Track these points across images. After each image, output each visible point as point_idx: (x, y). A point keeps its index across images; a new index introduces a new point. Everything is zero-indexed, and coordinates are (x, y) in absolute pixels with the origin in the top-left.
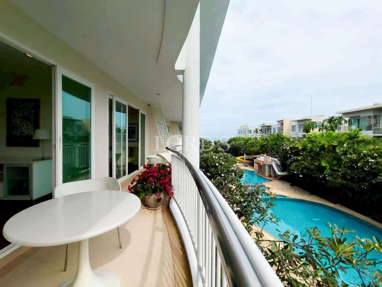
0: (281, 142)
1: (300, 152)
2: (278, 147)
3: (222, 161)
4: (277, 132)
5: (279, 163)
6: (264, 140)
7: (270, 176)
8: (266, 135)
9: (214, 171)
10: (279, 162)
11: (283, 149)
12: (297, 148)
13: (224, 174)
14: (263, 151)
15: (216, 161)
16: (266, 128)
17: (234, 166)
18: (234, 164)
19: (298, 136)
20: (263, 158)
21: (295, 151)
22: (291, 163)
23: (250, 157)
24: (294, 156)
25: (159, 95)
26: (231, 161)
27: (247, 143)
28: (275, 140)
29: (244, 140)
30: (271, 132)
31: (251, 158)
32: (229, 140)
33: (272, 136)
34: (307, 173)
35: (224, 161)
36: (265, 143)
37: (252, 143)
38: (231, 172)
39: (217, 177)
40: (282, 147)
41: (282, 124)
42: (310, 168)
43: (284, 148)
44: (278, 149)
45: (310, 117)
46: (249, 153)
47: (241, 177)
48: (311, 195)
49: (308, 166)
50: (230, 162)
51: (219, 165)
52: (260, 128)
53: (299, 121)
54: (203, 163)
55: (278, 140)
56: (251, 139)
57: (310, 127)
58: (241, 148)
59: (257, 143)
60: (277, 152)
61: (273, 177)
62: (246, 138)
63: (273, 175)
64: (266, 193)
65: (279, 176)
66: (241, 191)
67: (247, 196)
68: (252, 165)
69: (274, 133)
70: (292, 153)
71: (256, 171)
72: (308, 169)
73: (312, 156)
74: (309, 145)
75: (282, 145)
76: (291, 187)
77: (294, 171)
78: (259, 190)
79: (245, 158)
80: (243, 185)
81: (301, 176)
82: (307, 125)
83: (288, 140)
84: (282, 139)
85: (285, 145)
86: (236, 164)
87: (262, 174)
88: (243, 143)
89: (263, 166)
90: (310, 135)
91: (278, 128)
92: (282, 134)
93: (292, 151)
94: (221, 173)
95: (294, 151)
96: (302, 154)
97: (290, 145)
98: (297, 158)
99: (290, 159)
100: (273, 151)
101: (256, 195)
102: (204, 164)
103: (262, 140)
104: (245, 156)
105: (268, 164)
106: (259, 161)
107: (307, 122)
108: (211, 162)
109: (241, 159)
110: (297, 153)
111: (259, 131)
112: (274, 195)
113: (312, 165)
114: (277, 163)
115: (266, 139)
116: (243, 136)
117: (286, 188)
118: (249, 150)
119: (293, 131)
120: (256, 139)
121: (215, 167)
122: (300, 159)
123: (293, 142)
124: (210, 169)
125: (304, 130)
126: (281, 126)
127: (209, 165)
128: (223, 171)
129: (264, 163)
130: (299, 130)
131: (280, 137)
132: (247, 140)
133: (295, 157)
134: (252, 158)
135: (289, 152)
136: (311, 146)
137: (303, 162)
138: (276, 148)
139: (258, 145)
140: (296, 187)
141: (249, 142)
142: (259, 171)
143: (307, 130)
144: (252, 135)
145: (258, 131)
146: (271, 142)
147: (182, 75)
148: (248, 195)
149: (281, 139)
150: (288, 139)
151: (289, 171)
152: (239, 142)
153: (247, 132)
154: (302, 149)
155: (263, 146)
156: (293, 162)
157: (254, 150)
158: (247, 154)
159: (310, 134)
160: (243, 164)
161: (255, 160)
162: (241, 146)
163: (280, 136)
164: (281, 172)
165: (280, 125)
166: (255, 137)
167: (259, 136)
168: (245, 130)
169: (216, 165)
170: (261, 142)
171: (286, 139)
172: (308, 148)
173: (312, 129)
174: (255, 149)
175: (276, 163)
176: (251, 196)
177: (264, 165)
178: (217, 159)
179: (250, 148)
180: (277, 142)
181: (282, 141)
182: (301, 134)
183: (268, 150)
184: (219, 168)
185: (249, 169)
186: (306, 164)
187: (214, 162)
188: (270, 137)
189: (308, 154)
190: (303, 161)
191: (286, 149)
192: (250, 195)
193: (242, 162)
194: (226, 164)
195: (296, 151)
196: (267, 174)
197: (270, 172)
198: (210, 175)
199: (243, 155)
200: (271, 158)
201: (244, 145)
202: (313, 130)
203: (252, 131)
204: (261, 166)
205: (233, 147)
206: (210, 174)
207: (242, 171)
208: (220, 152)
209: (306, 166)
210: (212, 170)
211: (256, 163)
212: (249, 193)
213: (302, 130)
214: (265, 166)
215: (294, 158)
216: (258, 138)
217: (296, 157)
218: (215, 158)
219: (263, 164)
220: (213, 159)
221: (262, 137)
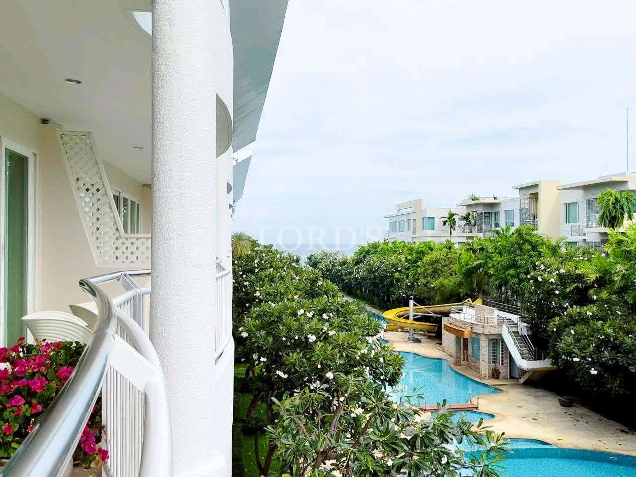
0: (531, 257)
1: (591, 291)
2: (518, 274)
3: (327, 324)
4: (517, 225)
5: (523, 329)
6: (474, 251)
7: (495, 374)
8: (482, 234)
9: (302, 362)
10: (525, 325)
11: (536, 280)
12: (580, 278)
13: (336, 370)
14: (472, 290)
15: (307, 327)
16: (481, 210)
17: (370, 342)
18: (368, 335)
19: (584, 237)
20: (471, 311)
21: (574, 289)
22: (561, 330)
23: (429, 310)
24: (572, 307)
25: (79, 83)
26: (360, 325)
27: (419, 264)
28: (510, 252)
29: (411, 250)
30: (497, 225)
31: (433, 314)
32: (361, 252)
33: (501, 237)
34: (611, 359)
35: (336, 324)
36: (478, 262)
37: (437, 261)
38: (358, 363)
39: (310, 381)
40: (532, 274)
41: (535, 197)
42: (621, 343)
43: (539, 279)
44: (521, 281)
45: (623, 174)
46: (425, 295)
47: (393, 380)
48: (626, 433)
49: (616, 339)
50: (356, 330)
51: (318, 338)
52: (463, 212)
53: (587, 188)
54: (263, 333)
55: (521, 250)
56: (432, 250)
57: (622, 208)
58: (398, 280)
59: (451, 263)
60: (519, 293)
61: (505, 378)
62: (417, 246)
63: (504, 370)
64: (474, 434)
65: (523, 372)
66: (387, 432)
67: (406, 448)
68: (436, 336)
69: (508, 229)
70: (564, 296)
71: (449, 359)
72: (616, 348)
73: (627, 303)
74: (619, 268)
75: (534, 267)
76: (562, 410)
77: (570, 354)
78: (448, 424)
79: (412, 314)
80: (395, 406)
81: (593, 372)
82: (612, 200)
83: (554, 251)
84: (534, 247)
85: (542, 267)
86: (378, 336)
87: (469, 367)
88: (407, 260)
89: (473, 339)
90: (622, 233)
91: (521, 210)
92: (535, 232)
93: (566, 288)
94: (326, 367)
95: (572, 288)
96: (595, 297)
97: (558, 269)
98: (580, 313)
99: (558, 315)
100: (503, 288)
101: (439, 442)
102: (265, 339)
103: (467, 250)
104: (412, 308)
105: (487, 332)
106: (460, 325)
107: (613, 192)
108: (289, 330)
109: (400, 316)
110: (581, 297)
111: (458, 222)
112: (498, 440)
113: (627, 333)
114: (519, 331)
115: (482, 250)
116: (404, 237)
117: (548, 415)
118: (425, 286)
119: (568, 220)
120: (450, 248)
121: (304, 346)
122: (591, 314)
123: (570, 257)
124: (288, 355)
125: (602, 217)
126: (530, 205)
127: (284, 339)
128: (333, 360)
129: (474, 331)
130: (589, 218)
131: (527, 241)
132: (417, 253)
133: (575, 306)
134: (435, 313)
135: (557, 292)
136: (624, 272)
137: (599, 323)
138: (513, 276)
139: (455, 267)
140: (581, 411)
141: (427, 258)
142: (458, 358)
143: (613, 220)
144: (437, 236)
145: (456, 220)
146: (497, 258)
147: (151, 13)
148: (412, 443)
149: (529, 247)
150: (554, 247)
151: (556, 357)
152: (393, 259)
153: (419, 223)
154: (597, 281)
155: (470, 273)
156: (566, 326)
157: (442, 285)
158: (420, 301)
159: (621, 229)
160: (408, 335)
161: (445, 321)
162: (400, 272)
163: (527, 237)
164: (529, 359)
165: (527, 201)
166: (447, 241)
167: (458, 237)
168: (411, 217)
169: (307, 339)
170: (465, 257)
171: (548, 248)
172: (616, 279)
173: (626, 215)
174: (446, 282)
175: (515, 330)
176: (421, 448)
177: (474, 336)
178: (311, 318)
179: (429, 279)
180: (517, 258)
181: (532, 253)
182: (594, 232)
183: (488, 284)
184: (318, 352)
185: (428, 349)
186: (610, 331)
187: (300, 330)
188: (495, 241)
189: (614, 296)
190: (598, 320)
191: (545, 281)
192: (419, 441)
193: (401, 328)
194: (343, 335)
195: (577, 287)
196: (485, 366)
197: (495, 360)
198: (286, 376)
199: (407, 304)
200: (497, 312)
201: (408, 269)
202: (630, 217)
203: (438, 222)
204: (465, 340)
205: (372, 276)
206: (285, 373)
207: (398, 362)
208: (321, 295)
209: (607, 336)
210: (294, 356)
211: (449, 329)
212: (415, 437)
213: (597, 216)
214: (479, 341)
215: (570, 310)
216: (456, 246)
217: (576, 309)
218: (304, 314)
219: (471, 332)
220: (298, 320)
221: (470, 241)
